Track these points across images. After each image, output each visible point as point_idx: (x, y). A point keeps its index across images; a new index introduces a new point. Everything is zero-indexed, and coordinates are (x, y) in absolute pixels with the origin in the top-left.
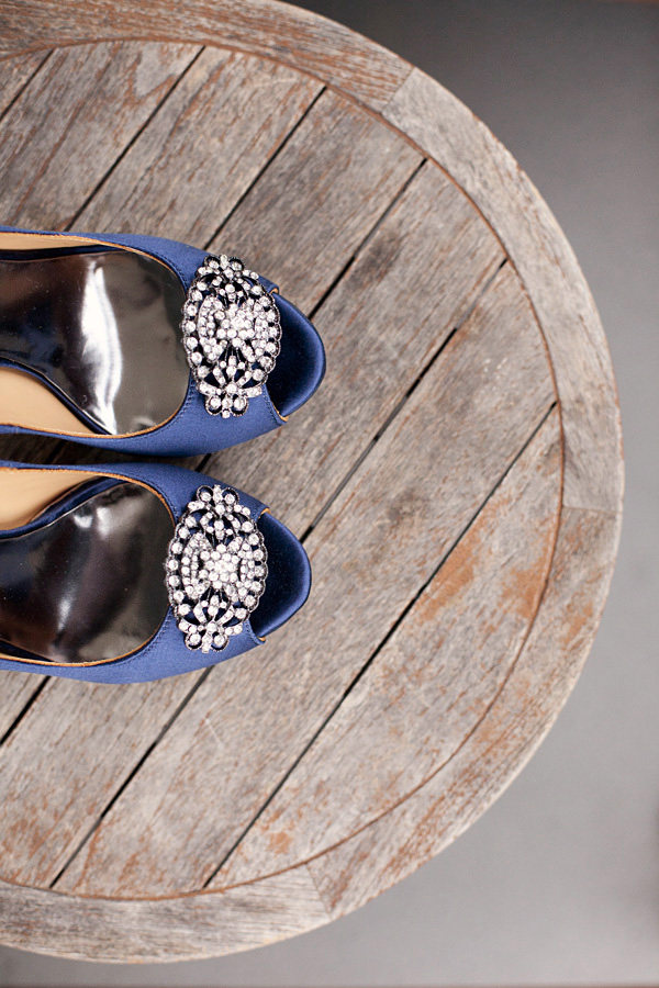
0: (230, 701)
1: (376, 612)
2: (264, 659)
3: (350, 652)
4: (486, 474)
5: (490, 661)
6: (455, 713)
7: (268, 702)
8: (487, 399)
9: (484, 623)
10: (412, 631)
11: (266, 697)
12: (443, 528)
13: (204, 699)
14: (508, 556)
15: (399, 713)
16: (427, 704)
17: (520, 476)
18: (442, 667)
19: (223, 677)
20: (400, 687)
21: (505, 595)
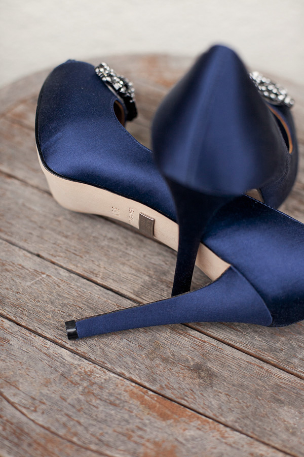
0: (59, 287)
1: (129, 363)
2: (88, 303)
3: (100, 350)
4: (238, 421)
5: (106, 438)
6: (65, 419)
7: (60, 307)
8: (288, 414)
9: (133, 431)
10: (120, 386)
11: (64, 305)
12: (195, 398)
13: (59, 273)
14: (184, 442)
15: (60, 383)
16: (69, 401)
17: (243, 443)
18: (97, 408)
19: (74, 282)
20: (79, 382)
21: (156, 444)
